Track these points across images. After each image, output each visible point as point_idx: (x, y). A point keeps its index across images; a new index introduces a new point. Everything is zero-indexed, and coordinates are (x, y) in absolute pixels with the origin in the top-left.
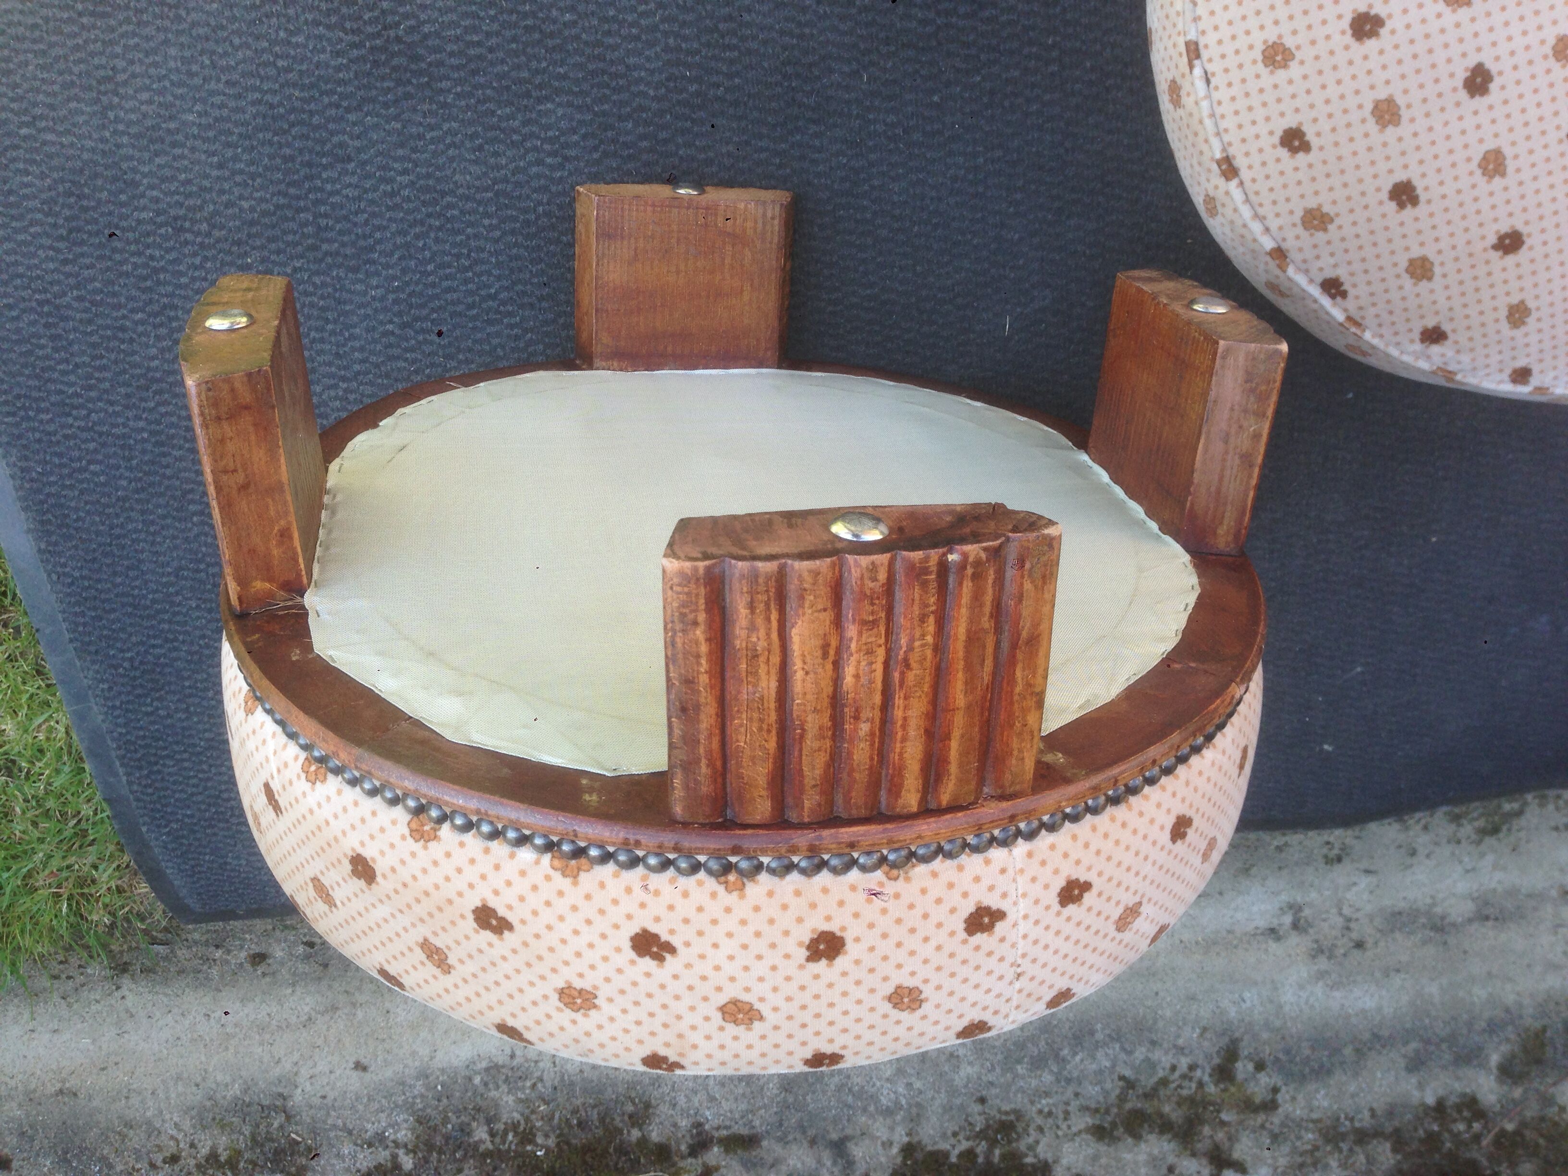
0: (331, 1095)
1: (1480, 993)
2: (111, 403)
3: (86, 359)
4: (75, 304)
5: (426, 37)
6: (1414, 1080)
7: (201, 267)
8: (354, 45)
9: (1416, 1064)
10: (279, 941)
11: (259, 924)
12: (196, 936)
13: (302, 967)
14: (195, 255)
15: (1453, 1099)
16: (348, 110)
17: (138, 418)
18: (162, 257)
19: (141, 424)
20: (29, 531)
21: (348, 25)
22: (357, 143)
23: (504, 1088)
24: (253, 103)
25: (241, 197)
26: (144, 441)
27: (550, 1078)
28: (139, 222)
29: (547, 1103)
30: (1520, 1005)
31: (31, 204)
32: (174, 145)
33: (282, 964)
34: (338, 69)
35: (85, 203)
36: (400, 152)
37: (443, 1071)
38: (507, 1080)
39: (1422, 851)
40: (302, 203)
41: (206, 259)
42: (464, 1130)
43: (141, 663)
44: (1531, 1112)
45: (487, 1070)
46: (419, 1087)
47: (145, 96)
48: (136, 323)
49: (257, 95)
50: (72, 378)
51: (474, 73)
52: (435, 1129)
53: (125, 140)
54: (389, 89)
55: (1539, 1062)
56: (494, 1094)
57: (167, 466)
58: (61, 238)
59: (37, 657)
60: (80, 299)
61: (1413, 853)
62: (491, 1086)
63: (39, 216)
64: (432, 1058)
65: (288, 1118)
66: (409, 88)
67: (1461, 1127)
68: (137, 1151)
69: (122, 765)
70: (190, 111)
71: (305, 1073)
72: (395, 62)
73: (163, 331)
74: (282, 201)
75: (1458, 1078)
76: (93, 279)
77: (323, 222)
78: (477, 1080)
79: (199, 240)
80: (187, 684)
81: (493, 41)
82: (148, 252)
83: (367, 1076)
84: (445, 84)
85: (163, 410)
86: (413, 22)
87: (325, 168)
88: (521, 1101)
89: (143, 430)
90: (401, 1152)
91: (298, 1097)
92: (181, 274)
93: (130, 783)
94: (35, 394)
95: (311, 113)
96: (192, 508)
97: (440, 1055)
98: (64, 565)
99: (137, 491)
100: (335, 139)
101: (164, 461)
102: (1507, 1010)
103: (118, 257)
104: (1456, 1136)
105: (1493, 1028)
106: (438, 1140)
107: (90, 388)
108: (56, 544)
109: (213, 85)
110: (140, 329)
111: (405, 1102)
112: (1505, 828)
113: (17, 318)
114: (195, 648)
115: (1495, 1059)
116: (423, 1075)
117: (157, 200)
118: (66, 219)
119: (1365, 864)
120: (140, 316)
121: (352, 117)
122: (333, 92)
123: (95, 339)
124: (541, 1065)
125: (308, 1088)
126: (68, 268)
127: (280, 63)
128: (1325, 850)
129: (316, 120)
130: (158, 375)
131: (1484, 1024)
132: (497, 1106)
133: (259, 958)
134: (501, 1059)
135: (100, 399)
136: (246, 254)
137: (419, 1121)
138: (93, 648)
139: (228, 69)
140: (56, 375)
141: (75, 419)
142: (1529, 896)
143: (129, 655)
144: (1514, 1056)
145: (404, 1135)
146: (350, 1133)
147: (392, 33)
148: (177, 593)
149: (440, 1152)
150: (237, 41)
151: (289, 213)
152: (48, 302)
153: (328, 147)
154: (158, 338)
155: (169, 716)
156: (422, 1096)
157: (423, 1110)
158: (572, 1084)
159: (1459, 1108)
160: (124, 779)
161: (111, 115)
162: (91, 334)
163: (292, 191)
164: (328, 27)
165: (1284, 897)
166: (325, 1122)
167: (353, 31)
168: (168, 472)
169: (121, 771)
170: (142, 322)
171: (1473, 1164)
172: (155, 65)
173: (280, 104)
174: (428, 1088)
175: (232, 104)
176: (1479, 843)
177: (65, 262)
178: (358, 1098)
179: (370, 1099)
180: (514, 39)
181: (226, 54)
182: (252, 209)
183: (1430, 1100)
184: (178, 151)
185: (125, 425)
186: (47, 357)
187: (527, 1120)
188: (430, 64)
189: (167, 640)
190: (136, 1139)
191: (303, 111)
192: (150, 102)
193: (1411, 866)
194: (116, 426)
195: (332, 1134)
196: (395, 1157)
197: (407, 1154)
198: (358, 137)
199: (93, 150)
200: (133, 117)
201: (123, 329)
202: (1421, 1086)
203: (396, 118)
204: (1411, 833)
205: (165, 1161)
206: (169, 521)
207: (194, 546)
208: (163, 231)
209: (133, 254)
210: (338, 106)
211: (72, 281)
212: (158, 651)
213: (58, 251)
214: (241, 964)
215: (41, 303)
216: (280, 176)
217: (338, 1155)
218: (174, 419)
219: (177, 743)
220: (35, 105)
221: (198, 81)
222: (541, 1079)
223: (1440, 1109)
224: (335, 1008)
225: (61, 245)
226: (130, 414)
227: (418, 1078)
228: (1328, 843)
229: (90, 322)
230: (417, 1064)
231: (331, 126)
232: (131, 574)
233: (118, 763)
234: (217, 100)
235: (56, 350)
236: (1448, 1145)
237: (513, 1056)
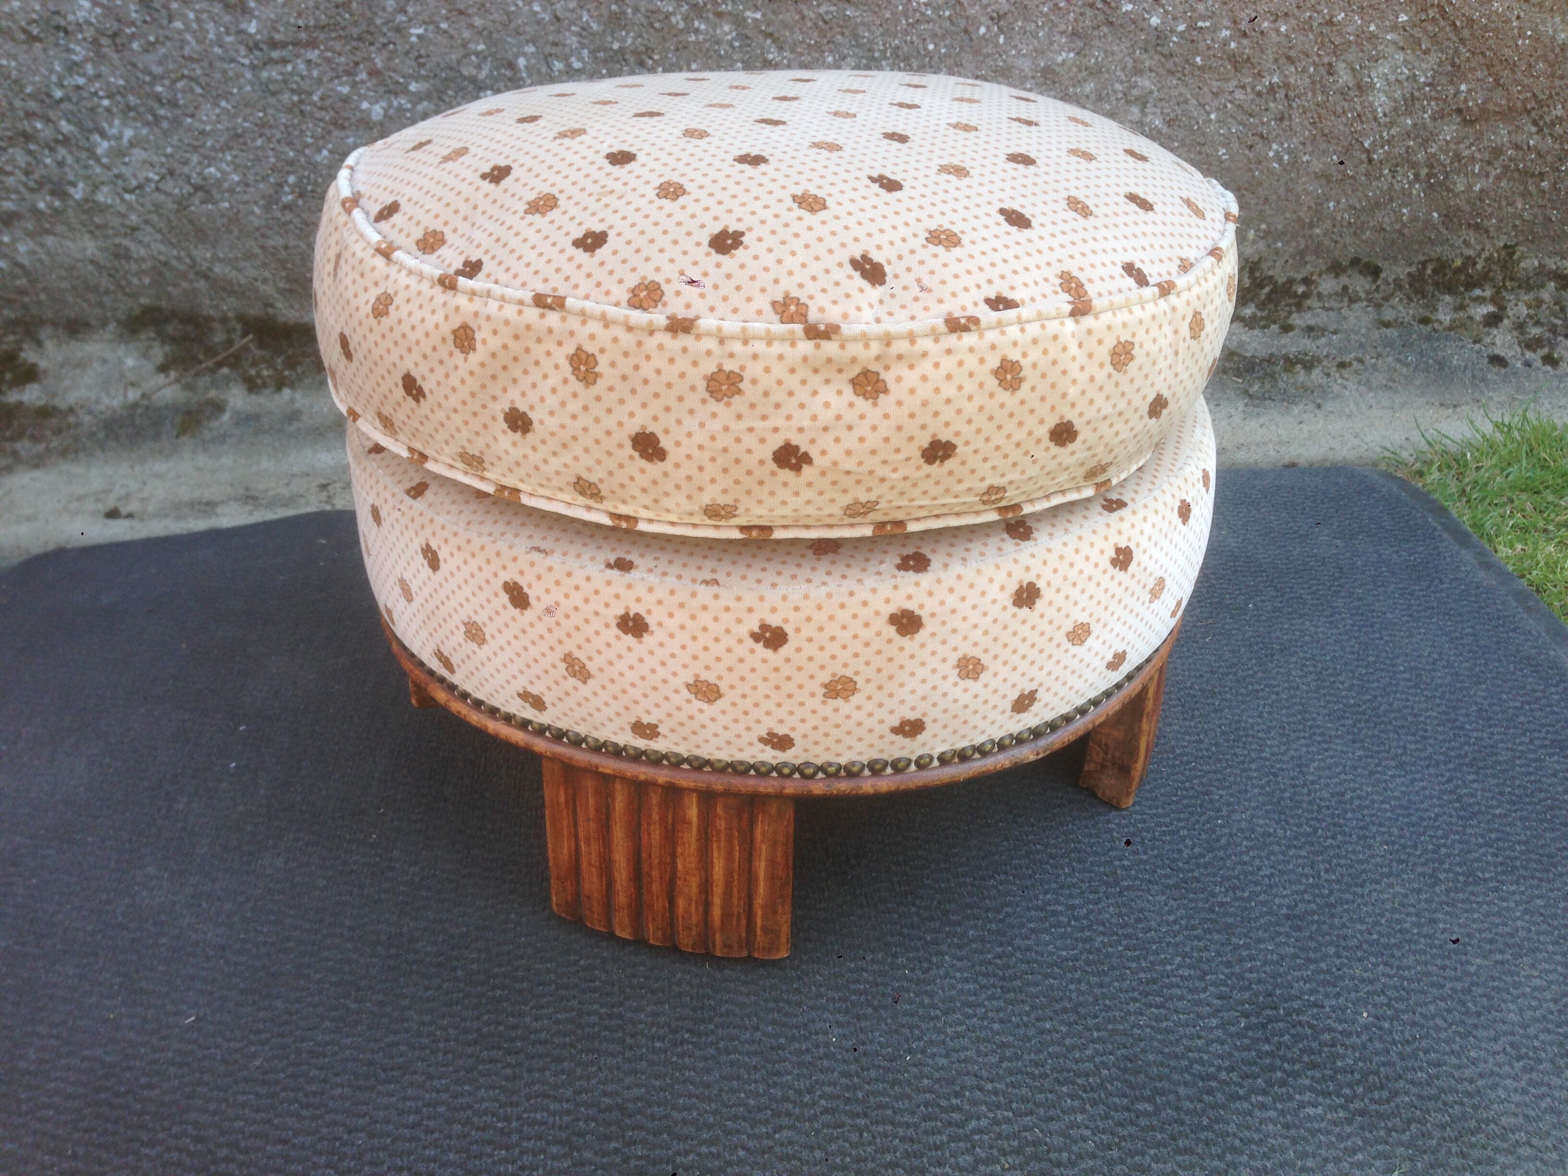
1: (226, 461)
5: (1212, 1015)
6: (297, 405)
9: (293, 416)
15: (267, 392)
16: (1295, 956)
21: (1308, 1031)
30: (194, 452)
32: (1492, 941)
34: (1312, 991)
36: (1230, 920)
40: (1335, 886)
44: (204, 381)
51: (1152, 981)
54: (1250, 971)
55: (189, 413)
65: (1246, 392)
66: (1227, 971)
67: (265, 373)
68: (1377, 370)
75: (260, 404)
81: (1133, 1007)
87: (1314, 912)
91: (1241, 406)
95: (1338, 956)
100: (1306, 934)
102: (205, 450)
104: (271, 365)
105: (222, 438)
115: (226, 417)
121: (1290, 950)
125: (1233, 411)
127: (1382, 1000)
129: (1332, 950)
131: (229, 441)
142: (166, 516)
144: (209, 419)
147: (1254, 1020)
148: (1408, 622)
151: (1348, 880)
153: (1314, 928)
154: (1472, 795)
155: (1397, 552)
159: (264, 385)
160: (1430, 520)
163: (1348, 897)
167: (1301, 1024)
168: (1437, 701)
169: (1434, 524)
171: (261, 345)
175: (1432, 969)
183: (287, 392)
188: (1205, 990)
190: (1379, 378)
191: (1348, 958)
198: (1280, 933)
202: (292, 401)
203: (1238, 947)
205: (1350, 364)
206: (1428, 668)
208: (1488, 875)
209: (1517, 858)
210: (1308, 960)
212: (1417, 588)
216: (1365, 909)
218: (1441, 737)
221: (1478, 990)
226: (1489, 742)
231: (1313, 944)
232: (1457, 635)
233: (1439, 528)
234: (1450, 973)
236: (279, 360)
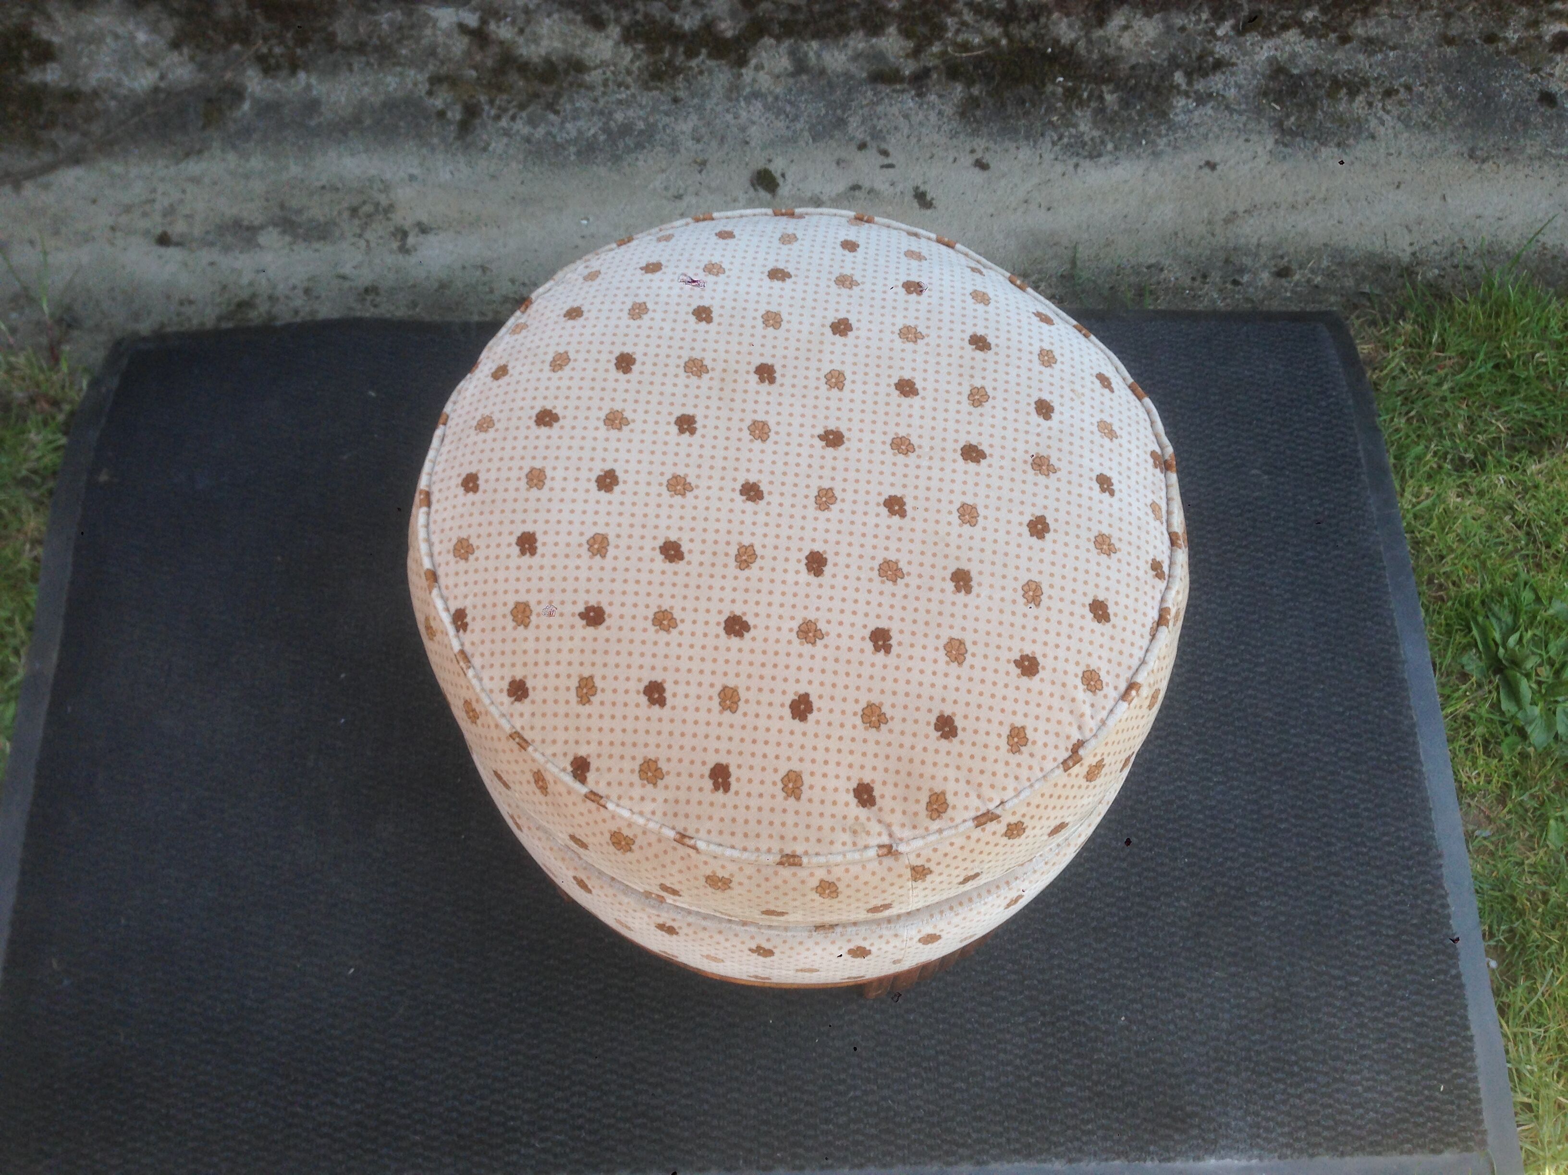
0: (1241, 141)
1: (256, 163)
2: (1317, 759)
3: (1332, 796)
4: (1334, 840)
5: (1021, 1014)
6: (315, 92)
7: (1226, 859)
8: (1079, 1013)
9: (312, 106)
10: (1263, 288)
11: (1275, 305)
12: (1333, 299)
13: (1247, 261)
14: (1230, 869)
15: (284, 73)
16: (1090, 966)
17: (1297, 745)
18: (1257, 869)
19: (1295, 740)
20: (1404, 662)
21: (1082, 1029)
22: (1087, 940)
23: (1086, 138)
24: (1165, 979)
25: (1185, 909)
26: (1294, 727)
27: (1045, 145)
28: (1272, 898)
29: (1051, 122)
30: (223, 151)
31: (1357, 922)
32: (1235, 955)
33: (1265, 266)
34: (1093, 997)
35: (1314, 918)
36: (1054, 931)
37: (1138, 157)
38: (1084, 144)
39: (299, 292)
40: (1137, 899)
41: (1221, 864)
42: (1125, 104)
43: (1326, 545)
44: (218, 59)
45: (1100, 155)
46: (1162, 143)
47: (1253, 994)
48: (1286, 820)
49: (1161, 984)
50: (1346, 782)
51: (988, 983)
52: (1151, 106)
53: (1274, 963)
54: (1056, 978)
55: (209, 101)
56: (1096, 133)
57: (1278, 705)
58: (1337, 893)
59: (1417, 557)
60: (1329, 844)
61: (307, 291)
62: (1098, 140)
63: (1353, 912)
64: (1147, 169)
65: (1281, 124)
66: (1040, 977)
67: (277, 50)
68: (1422, 102)
69: (1359, 459)
70: (1217, 978)
71: (1261, 163)
72: (1048, 998)
73: (1266, 812)
74: (1153, 903)
75: (278, 91)
76: (1317, 858)
77: (1123, 884)
78: (1110, 146)
79: (1225, 880)
80: (1291, 525)
81: (970, 1005)
82: (1267, 875)
83: (1206, 157)
84: (1013, 977)
85: (1275, 750)
86: (1031, 1025)
87: (1115, 925)
88: (1075, 126)
89: (1295, 735)
90: (1184, 87)
91: (1270, 143)
92: (1243, 855)
93: (1356, 444)
94: (1379, 772)
95: (1119, 966)
96: (1264, 669)
97: (1140, 171)
98: (1377, 632)
99: (1307, 686)
100: (1103, 945)
101: (1281, 709)
102: (234, 147)
103: (1294, 874)
104: (282, 42)
105: (246, 133)
106: (1149, 96)
107: (1332, 773)
108: (1383, 650)
109: (1195, 996)
110: (1284, 816)
111: (1175, 132)
112: (232, 307)
113: (1384, 834)
114: (1280, 553)
115: (246, 106)
116: (1156, 155)
117: (1255, 914)
118: (1331, 907)
119: (347, 284)
120: (1283, 826)
121: (1088, 960)
122: (1100, 981)
123: (1322, 811)
124: (1052, 156)
125: (1260, 150)
126: (1336, 869)
127: (1138, 1006)
128: (378, 299)
129: (1117, 961)
130: (1275, 778)
131: (255, 136)
132: (1094, 123)
133: (1283, 273)
134: (1086, 164)
135: (1327, 763)
136: (1189, 865)
137: (1164, 114)
138: (1367, 560)
139: (1181, 1007)
140: (1360, 785)
141: (1348, 750)
142: (212, 244)
143: (1336, 552)
144: (230, 108)
145: (1180, 102)
146: (1227, 107)
147: (1048, 1019)
148: (1288, 601)
149: (1148, 85)
150: (1172, 1027)
151: (1148, 893)
152: (1357, 845)
153: (1110, 940)
154: (1270, 807)
155: (1312, 498)
156: (1160, 136)
157: (1160, 124)
158: (1027, 138)
159: (278, 67)
160: (1360, 447)
161: (1283, 983)
162: (1324, 815)
163: (1143, 910)
164: (1097, 1029)
165: (413, 260)
166: (1249, 118)
167: (1078, 1023)
168: (1279, 700)
169: (1361, 454)
170: (1281, 821)
171: (269, 18)
172: (1240, 1017)
173: (1143, 976)
174: (1154, 143)
175: (1182, 981)
176: (254, 295)
177: (1336, 874)
178: (1217, 137)
179: (1206, 137)
180: (954, 1005)
181: (1182, 1018)
182: (1178, 899)
183: (302, 75)
184: (1232, 949)
185: (1309, 741)
186: (1363, 801)
187: (1069, 109)
188: (1021, 993)
189: (1303, 562)
190: (1421, 113)
191: (1126, 969)
192: (1249, 989)
193: (309, 280)
194: (1315, 741)
195: (1243, 107)
196: (1190, 83)
197: (1179, 85)
198: (1085, 945)
199: (1301, 958)
200: (1265, 979)
201: (1296, 817)
202: (309, 87)
203: (1052, 957)
204: (307, 309)
205: (1397, 91)
206: (1284, 660)
207: (1267, 638)
208: (1253, 890)
209: (1281, 874)
210: (1098, 970)
211: (1335, 859)
212: (1311, 554)
213: (1342, 883)
214: (1300, 268)
215: (1363, 844)
216: (1152, 922)
217: (1239, 87)
218: (1268, 741)
219: (1308, 475)
220: (1344, 999)
221: (1207, 1001)
222: (1054, 144)
223: (294, 69)
224: (1227, 221)
225: (1338, 888)
226: (1304, 749)
227: (1162, 152)
228: (375, 306)
229: (1325, 825)
230: (1161, 165)
231: (1105, 955)
232: (1322, 620)
233: (1363, 461)
234: (1194, 985)
235: (1356, 806)
236: (289, 35)
237: (1076, 166)
